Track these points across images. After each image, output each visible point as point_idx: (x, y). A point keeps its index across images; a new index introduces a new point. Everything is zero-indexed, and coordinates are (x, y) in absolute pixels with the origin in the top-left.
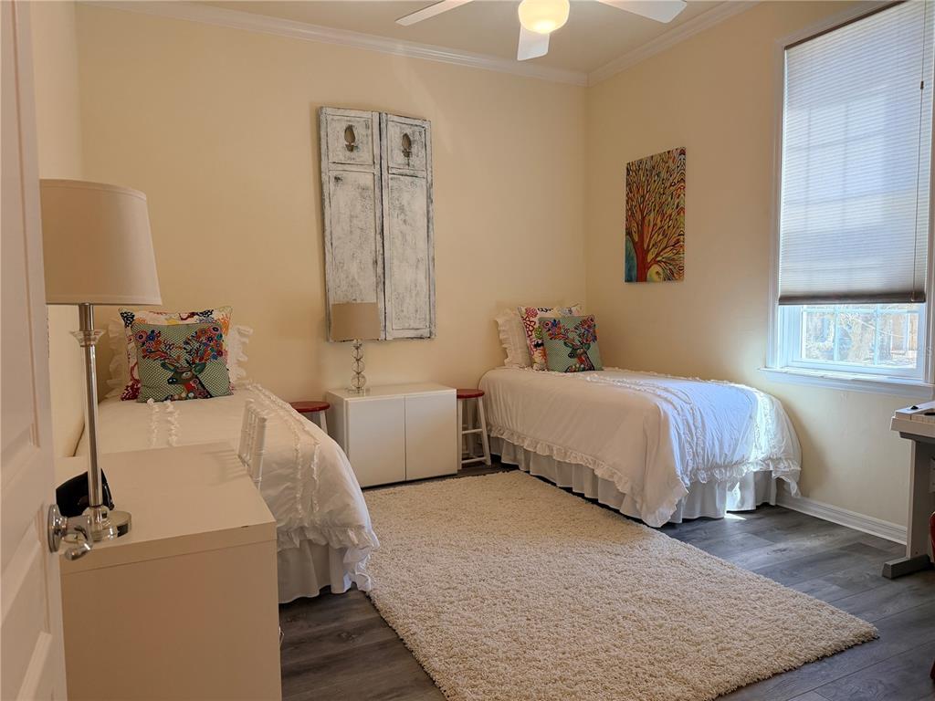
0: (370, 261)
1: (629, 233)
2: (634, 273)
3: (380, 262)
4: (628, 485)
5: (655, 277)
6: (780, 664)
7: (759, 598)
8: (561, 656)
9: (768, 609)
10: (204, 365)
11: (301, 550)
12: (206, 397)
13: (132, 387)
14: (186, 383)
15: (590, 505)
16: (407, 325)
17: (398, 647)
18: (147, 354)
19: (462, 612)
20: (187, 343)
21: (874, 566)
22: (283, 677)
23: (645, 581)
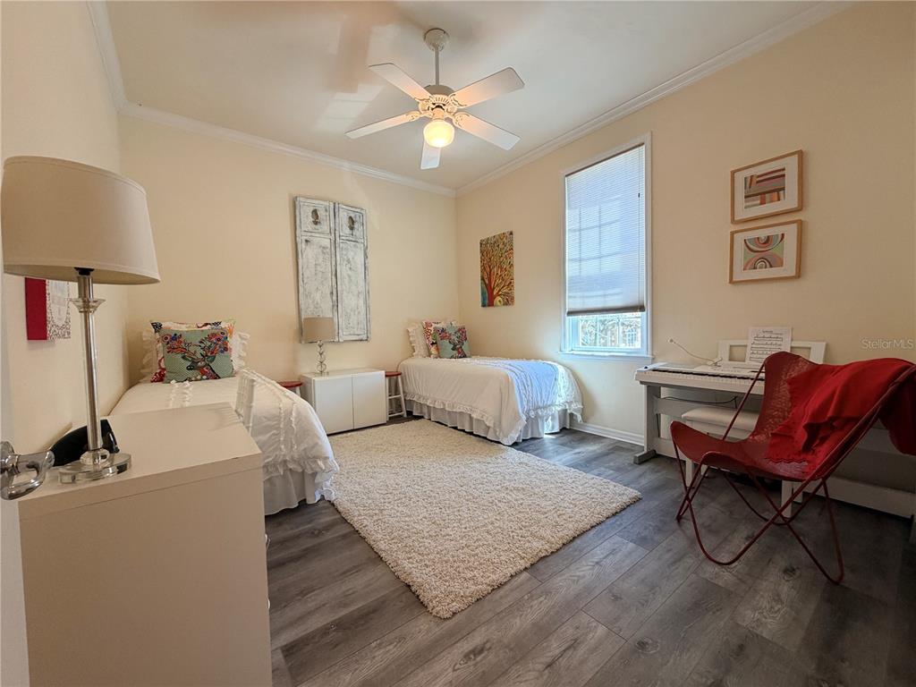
0: (328, 292)
1: (483, 279)
2: (487, 301)
3: (335, 293)
4: (492, 422)
5: (499, 303)
6: (594, 520)
7: (573, 482)
8: (464, 530)
9: (580, 488)
10: (215, 357)
11: (284, 477)
12: (216, 378)
13: (160, 373)
14: (201, 369)
15: (469, 435)
16: (352, 332)
17: (355, 536)
18: (171, 350)
19: (396, 508)
20: (201, 342)
21: (628, 458)
22: (268, 569)
23: (507, 477)
